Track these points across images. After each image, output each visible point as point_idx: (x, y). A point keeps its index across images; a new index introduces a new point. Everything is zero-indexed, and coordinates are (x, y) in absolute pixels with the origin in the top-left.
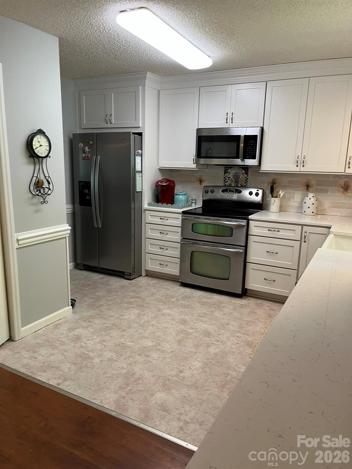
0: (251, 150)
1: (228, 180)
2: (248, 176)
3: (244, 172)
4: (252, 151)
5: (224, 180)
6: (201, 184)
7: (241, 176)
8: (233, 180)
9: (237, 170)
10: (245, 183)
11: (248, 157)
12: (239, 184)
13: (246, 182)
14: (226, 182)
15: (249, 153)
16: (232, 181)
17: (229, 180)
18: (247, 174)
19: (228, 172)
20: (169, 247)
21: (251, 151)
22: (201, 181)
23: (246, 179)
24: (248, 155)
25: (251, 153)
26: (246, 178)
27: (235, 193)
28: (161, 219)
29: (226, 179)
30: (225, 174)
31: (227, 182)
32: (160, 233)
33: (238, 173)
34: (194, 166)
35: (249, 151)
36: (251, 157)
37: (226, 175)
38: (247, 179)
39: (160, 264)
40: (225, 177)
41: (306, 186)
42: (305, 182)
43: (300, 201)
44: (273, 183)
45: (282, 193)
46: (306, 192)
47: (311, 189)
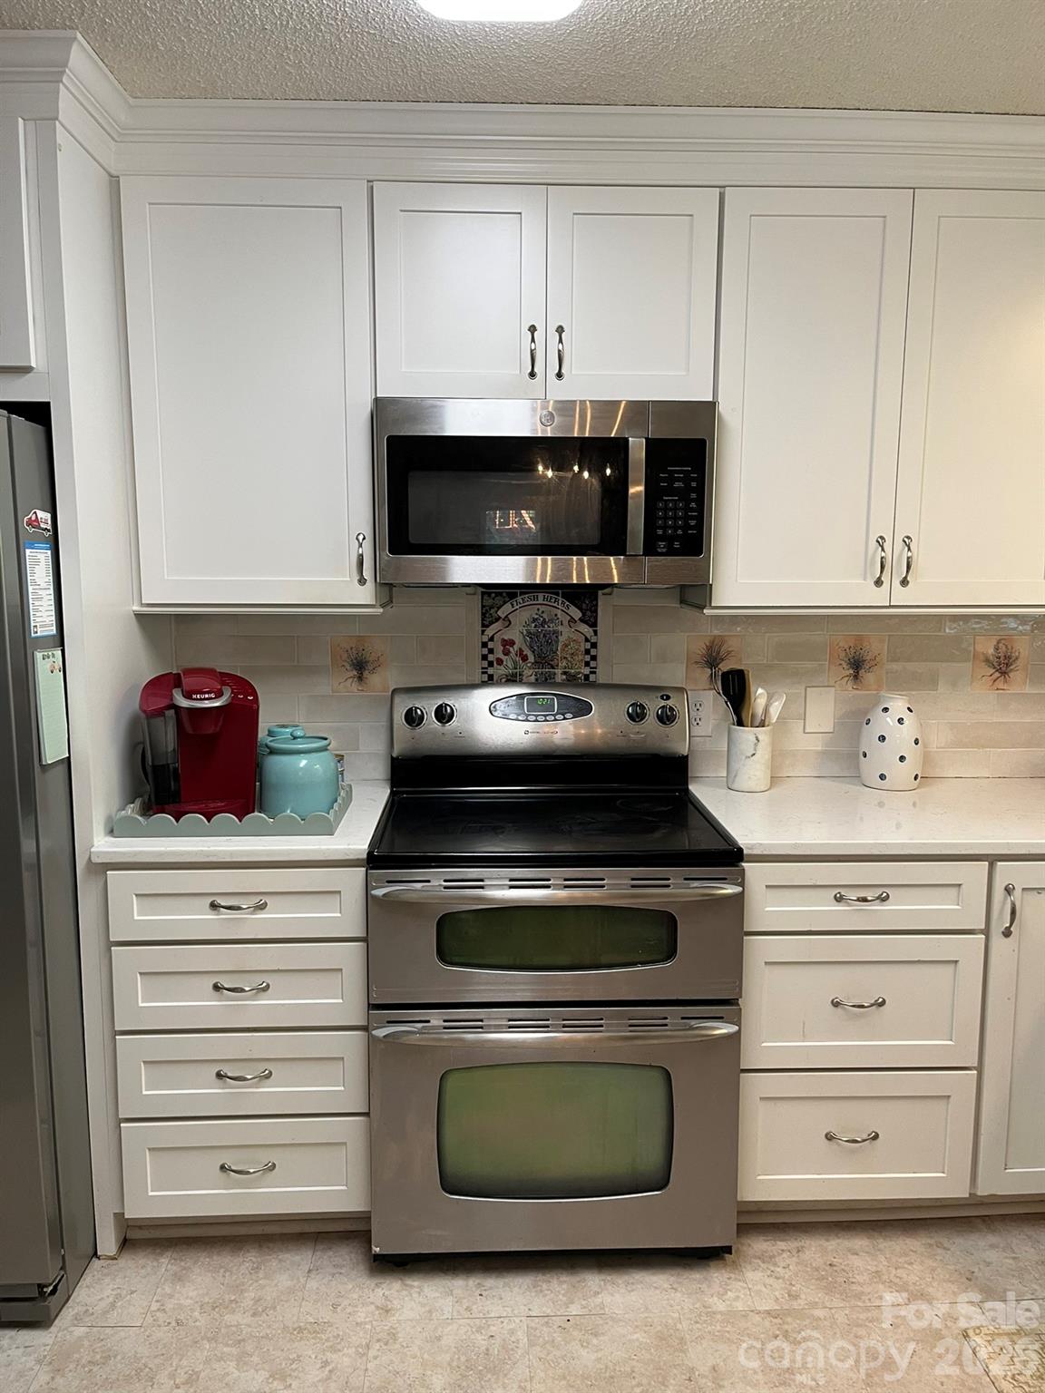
0: (675, 509)
1: (501, 656)
2: (595, 632)
3: (577, 614)
4: (680, 518)
5: (484, 657)
6: (360, 678)
7: (566, 633)
8: (527, 652)
9: (542, 608)
10: (587, 664)
11: (662, 544)
12: (559, 671)
13: (588, 658)
14: (491, 664)
15: (665, 528)
16: (525, 658)
17: (506, 653)
18: (594, 625)
19: (498, 619)
20: (279, 1065)
21: (675, 518)
22: (360, 667)
23: (588, 646)
24: (662, 538)
25: (675, 528)
26: (587, 640)
27: (559, 717)
28: (214, 906)
29: (491, 651)
30: (488, 626)
31: (500, 662)
32: (216, 987)
33: (551, 621)
34: (363, 595)
35: (665, 518)
36: (677, 545)
37: (490, 631)
38: (594, 645)
39: (222, 1167)
40: (485, 639)
41: (850, 663)
42: (846, 647)
43: (832, 731)
44: (712, 659)
45: (776, 700)
46: (850, 691)
47: (869, 677)
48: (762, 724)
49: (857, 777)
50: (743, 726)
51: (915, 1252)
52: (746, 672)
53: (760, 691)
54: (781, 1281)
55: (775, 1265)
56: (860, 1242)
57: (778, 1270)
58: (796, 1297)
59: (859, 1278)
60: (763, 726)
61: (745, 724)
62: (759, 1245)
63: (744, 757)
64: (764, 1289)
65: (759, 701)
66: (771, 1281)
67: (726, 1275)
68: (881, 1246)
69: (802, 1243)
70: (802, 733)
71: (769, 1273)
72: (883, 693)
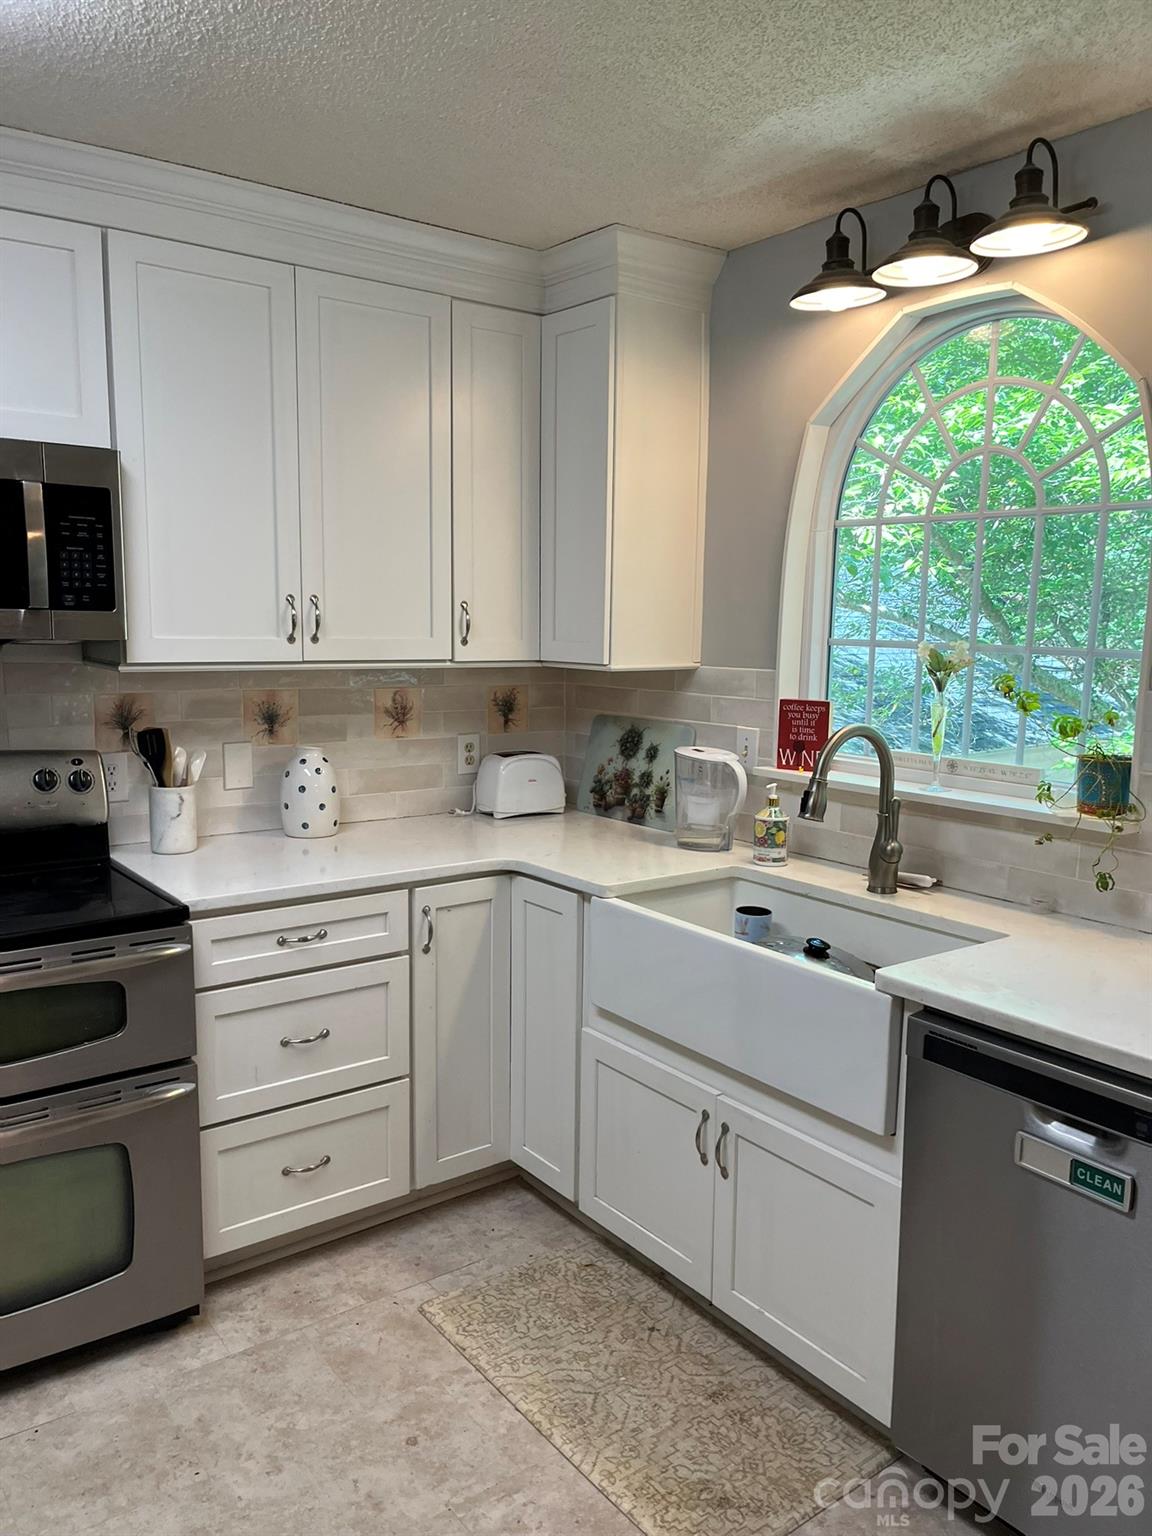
0: (81, 560)
4: (87, 570)
11: (69, 597)
15: (71, 580)
21: (82, 570)
24: (68, 591)
25: (83, 580)
35: (71, 570)
36: (86, 599)
41: (264, 718)
42: (260, 702)
43: (251, 785)
44: (123, 719)
45: (196, 760)
46: (266, 746)
47: (285, 731)
48: (184, 783)
49: (281, 830)
50: (165, 786)
51: (369, 1257)
52: (164, 731)
53: (178, 749)
54: (250, 1322)
55: (243, 1310)
56: (319, 1264)
57: (247, 1313)
58: (268, 1330)
59: (323, 1295)
60: (186, 785)
61: (167, 783)
62: (226, 1298)
63: (169, 818)
64: (235, 1335)
65: (178, 760)
66: (243, 1325)
67: (197, 1335)
68: (338, 1262)
69: (266, 1283)
70: (222, 790)
71: (238, 1318)
72: (298, 746)
